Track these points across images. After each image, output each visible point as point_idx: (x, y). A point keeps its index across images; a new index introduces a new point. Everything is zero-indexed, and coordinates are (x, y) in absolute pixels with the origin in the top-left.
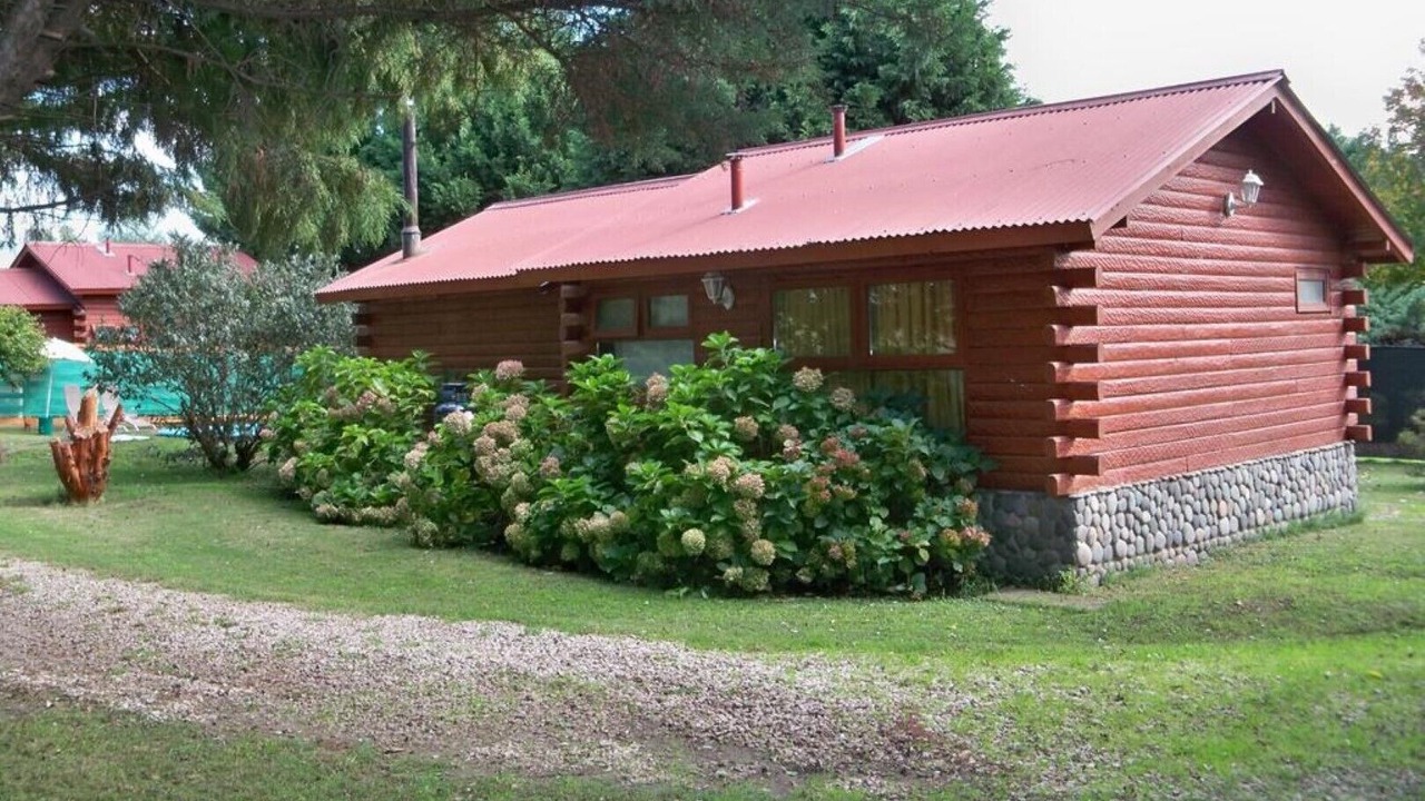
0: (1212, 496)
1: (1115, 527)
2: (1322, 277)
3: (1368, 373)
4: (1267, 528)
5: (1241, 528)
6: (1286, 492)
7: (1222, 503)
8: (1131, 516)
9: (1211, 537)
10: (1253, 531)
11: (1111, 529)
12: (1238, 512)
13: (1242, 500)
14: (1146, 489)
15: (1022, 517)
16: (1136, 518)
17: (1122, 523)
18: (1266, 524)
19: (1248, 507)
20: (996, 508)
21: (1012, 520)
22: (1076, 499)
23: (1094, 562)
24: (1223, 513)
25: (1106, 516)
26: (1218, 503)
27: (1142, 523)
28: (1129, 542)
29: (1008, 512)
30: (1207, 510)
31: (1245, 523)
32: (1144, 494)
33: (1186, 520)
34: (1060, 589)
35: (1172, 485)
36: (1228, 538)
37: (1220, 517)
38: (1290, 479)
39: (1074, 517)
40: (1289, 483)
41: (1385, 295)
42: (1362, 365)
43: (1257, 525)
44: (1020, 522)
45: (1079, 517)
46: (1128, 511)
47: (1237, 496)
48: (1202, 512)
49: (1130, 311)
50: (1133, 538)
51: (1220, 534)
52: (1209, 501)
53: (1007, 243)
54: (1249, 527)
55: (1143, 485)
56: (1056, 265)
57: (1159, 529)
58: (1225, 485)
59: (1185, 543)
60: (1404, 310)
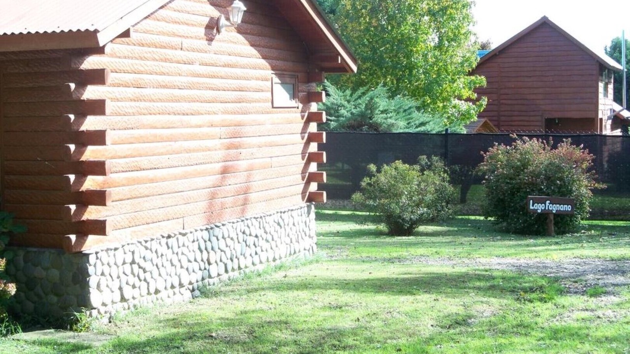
0: (203, 248)
1: (122, 276)
2: (293, 81)
3: (325, 153)
4: (247, 270)
5: (226, 271)
6: (262, 243)
7: (212, 253)
8: (135, 267)
9: (203, 279)
10: (236, 273)
11: (118, 277)
12: (224, 259)
13: (227, 250)
14: (148, 245)
15: (46, 269)
16: (140, 267)
17: (128, 271)
18: (246, 267)
19: (232, 255)
20: (25, 262)
21: (38, 272)
22: (87, 255)
23: (104, 304)
24: (212, 261)
25: (114, 267)
26: (208, 253)
27: (145, 271)
28: (134, 287)
29: (35, 265)
30: (199, 259)
31: (229, 268)
32: (146, 248)
33: (182, 267)
34: (74, 327)
35: (170, 241)
36: (216, 280)
37: (209, 264)
38: (266, 232)
39: (87, 269)
40: (264, 236)
41: (351, 95)
42: (321, 147)
43: (240, 268)
44: (44, 273)
45: (91, 270)
46: (133, 262)
47: (223, 247)
48: (195, 260)
49: (137, 104)
50: (137, 283)
51: (210, 277)
52: (201, 251)
53: (33, 47)
54: (233, 270)
55: (146, 242)
56: (73, 66)
57: (160, 275)
58: (214, 239)
59: (181, 285)
60: (363, 107)
